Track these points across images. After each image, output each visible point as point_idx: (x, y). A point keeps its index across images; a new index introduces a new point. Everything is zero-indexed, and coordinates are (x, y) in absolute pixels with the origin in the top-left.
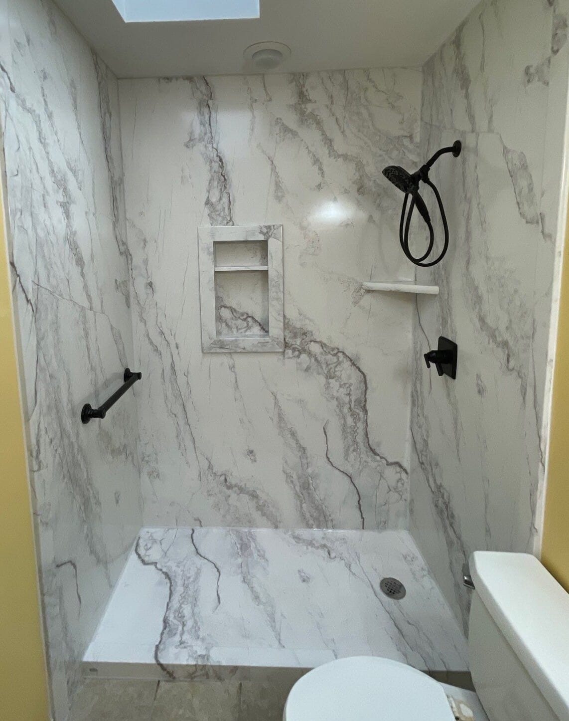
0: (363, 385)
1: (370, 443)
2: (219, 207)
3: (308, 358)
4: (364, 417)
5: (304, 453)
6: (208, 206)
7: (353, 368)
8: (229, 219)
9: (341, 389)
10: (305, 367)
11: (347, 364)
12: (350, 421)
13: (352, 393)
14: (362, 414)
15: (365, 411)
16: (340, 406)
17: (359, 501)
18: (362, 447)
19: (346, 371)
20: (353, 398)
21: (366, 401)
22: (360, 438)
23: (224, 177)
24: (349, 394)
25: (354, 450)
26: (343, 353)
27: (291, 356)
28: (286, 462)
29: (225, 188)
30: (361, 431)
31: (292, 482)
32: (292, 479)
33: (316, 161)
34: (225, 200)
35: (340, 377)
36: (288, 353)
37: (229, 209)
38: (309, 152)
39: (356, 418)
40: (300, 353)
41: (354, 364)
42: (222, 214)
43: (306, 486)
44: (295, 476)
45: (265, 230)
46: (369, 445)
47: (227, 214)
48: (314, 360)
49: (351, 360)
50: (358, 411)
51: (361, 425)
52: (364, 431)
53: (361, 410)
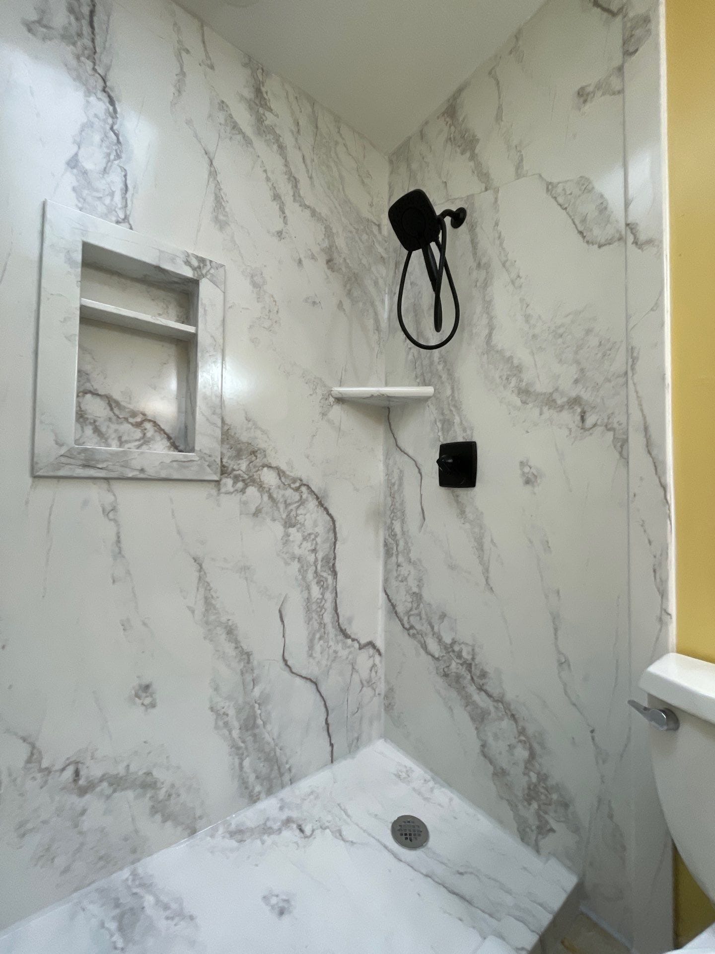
0: (331, 535)
1: (341, 621)
2: (101, 184)
3: (258, 494)
4: (333, 583)
5: (249, 662)
6: (75, 171)
7: (321, 510)
8: (122, 216)
9: (305, 544)
10: (253, 509)
11: (312, 504)
12: (316, 591)
13: (318, 548)
14: (330, 579)
15: (335, 574)
16: (303, 571)
17: (326, 719)
18: (331, 630)
19: (311, 515)
20: (320, 555)
21: (335, 558)
22: (328, 618)
23: (117, 135)
24: (314, 551)
25: (320, 638)
26: (309, 487)
27: (232, 490)
28: (216, 689)
29: (118, 156)
30: (329, 605)
31: (226, 724)
32: (226, 719)
33: (276, 197)
34: (115, 178)
35: (304, 524)
36: (225, 484)
37: (124, 198)
38: (268, 179)
39: (322, 586)
40: (246, 486)
41: (321, 504)
42: (107, 201)
43: (250, 725)
44: (232, 712)
45: (195, 263)
46: (339, 625)
47: (120, 206)
48: (267, 498)
49: (317, 498)
50: (325, 574)
51: (329, 596)
52: (333, 604)
53: (330, 572)
